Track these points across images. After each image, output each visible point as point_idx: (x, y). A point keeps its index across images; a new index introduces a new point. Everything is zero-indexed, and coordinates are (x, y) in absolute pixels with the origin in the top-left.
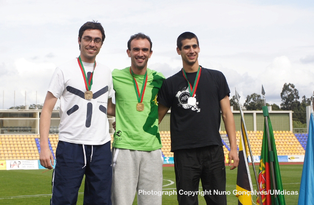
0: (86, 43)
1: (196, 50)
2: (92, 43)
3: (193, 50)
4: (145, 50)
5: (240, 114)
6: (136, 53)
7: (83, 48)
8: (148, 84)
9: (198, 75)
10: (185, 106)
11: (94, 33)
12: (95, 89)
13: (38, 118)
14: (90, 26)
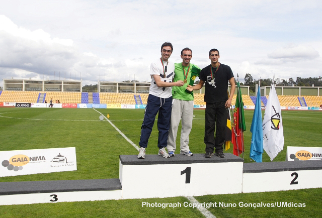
0: (164, 53)
1: (217, 57)
2: (167, 53)
3: (215, 57)
4: (189, 55)
6: (185, 57)
7: (163, 55)
8: (190, 71)
10: (210, 83)
11: (168, 48)
12: (167, 74)
13: (135, 86)
14: (166, 45)
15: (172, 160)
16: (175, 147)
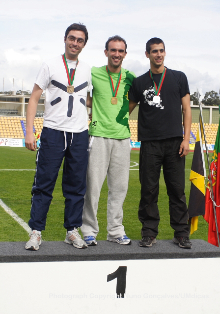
0: (70, 42)
2: (75, 43)
3: (160, 54)
4: (121, 51)
5: (199, 108)
6: (113, 53)
7: (68, 47)
8: (122, 81)
9: (163, 76)
11: (78, 34)
13: (24, 103)
14: (74, 27)
15: (90, 253)
16: (98, 228)
